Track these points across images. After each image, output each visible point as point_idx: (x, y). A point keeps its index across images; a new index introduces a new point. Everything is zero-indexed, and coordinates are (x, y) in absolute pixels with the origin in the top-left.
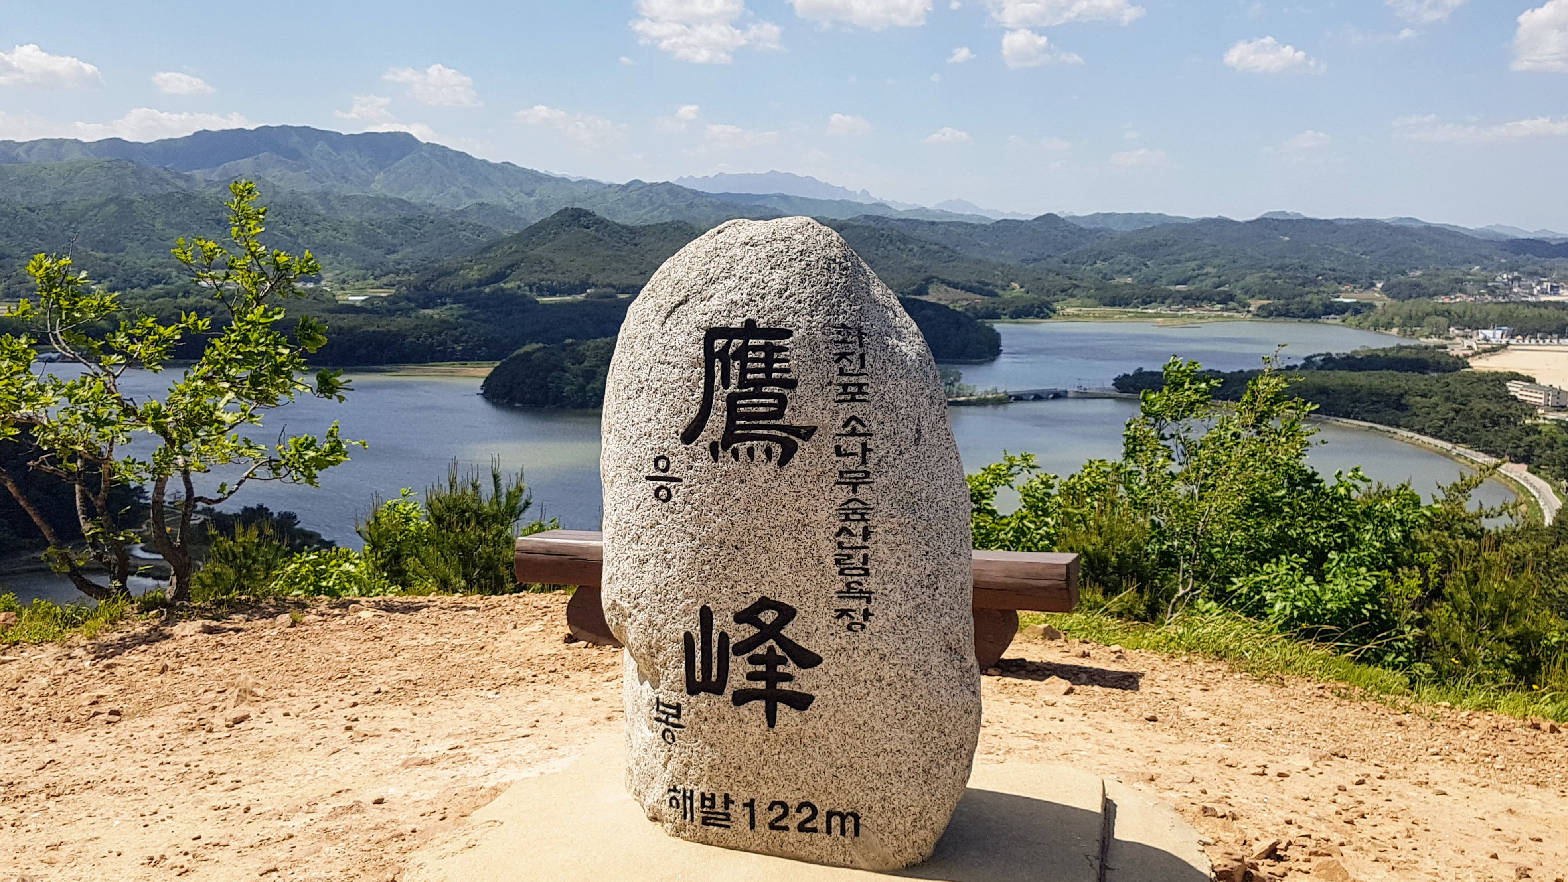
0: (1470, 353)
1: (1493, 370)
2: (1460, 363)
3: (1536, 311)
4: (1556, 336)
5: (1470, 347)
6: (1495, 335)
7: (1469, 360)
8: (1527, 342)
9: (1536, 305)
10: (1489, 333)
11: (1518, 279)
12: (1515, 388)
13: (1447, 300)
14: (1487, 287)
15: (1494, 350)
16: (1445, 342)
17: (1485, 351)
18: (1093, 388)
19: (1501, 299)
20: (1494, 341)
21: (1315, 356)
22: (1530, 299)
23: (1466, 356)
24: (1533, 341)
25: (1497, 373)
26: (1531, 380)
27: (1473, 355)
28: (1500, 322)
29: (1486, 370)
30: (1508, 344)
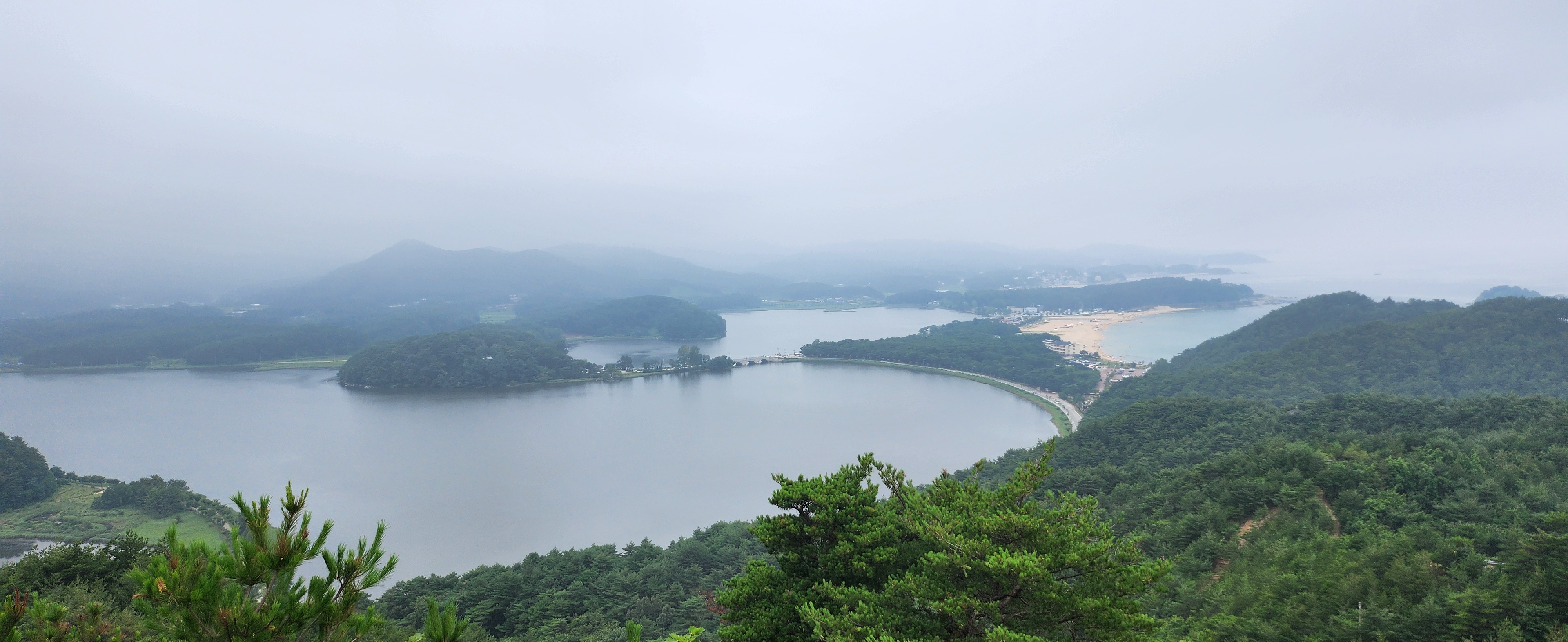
0: (1019, 322)
1: (1035, 333)
3: (1056, 294)
4: (1069, 310)
5: (1019, 319)
8: (1053, 314)
9: (1055, 290)
10: (1030, 310)
12: (1048, 344)
14: (1027, 280)
15: (1034, 321)
16: (1004, 316)
18: (789, 354)
19: (1034, 288)
20: (1033, 315)
21: (925, 328)
22: (1051, 287)
23: (1017, 324)
24: (1057, 314)
25: (1037, 334)
26: (1057, 338)
29: (1030, 333)
30: (1042, 316)
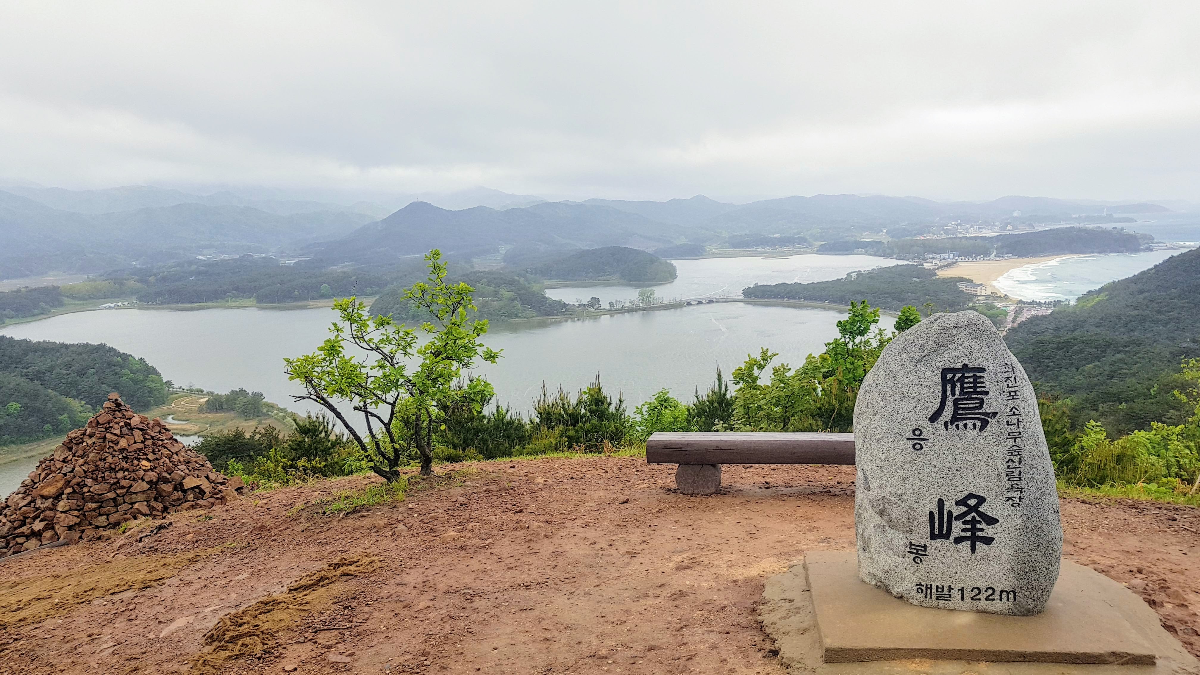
0: (936, 267)
1: (949, 276)
2: (932, 273)
3: (971, 242)
4: (982, 256)
5: (936, 264)
6: (949, 257)
7: (936, 271)
8: (967, 260)
9: (970, 238)
10: (946, 256)
11: (960, 224)
12: (962, 286)
13: (922, 238)
14: (943, 230)
15: (949, 265)
16: (923, 261)
17: (944, 266)
19: (951, 236)
20: (949, 260)
21: (852, 273)
22: (968, 235)
23: (934, 269)
24: (970, 259)
25: (951, 278)
26: (971, 281)
27: (938, 268)
28: (952, 250)
29: (944, 276)
30: (957, 261)
